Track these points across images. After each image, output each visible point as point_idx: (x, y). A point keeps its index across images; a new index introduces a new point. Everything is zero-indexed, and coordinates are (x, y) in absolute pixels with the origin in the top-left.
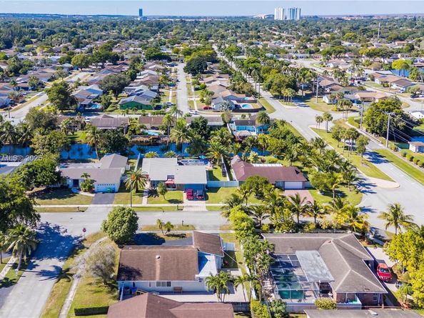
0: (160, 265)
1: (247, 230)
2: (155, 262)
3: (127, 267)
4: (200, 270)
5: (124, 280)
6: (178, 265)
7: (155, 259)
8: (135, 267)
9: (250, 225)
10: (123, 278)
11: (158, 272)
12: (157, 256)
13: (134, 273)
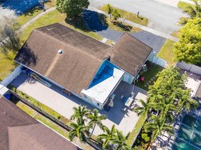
0: (58, 61)
1: (190, 54)
2: (54, 56)
3: (29, 50)
4: (91, 86)
5: (19, 61)
6: (73, 69)
7: (56, 52)
8: (35, 53)
9: (195, 50)
10: (20, 59)
11: (52, 67)
12: (60, 51)
13: (31, 59)
